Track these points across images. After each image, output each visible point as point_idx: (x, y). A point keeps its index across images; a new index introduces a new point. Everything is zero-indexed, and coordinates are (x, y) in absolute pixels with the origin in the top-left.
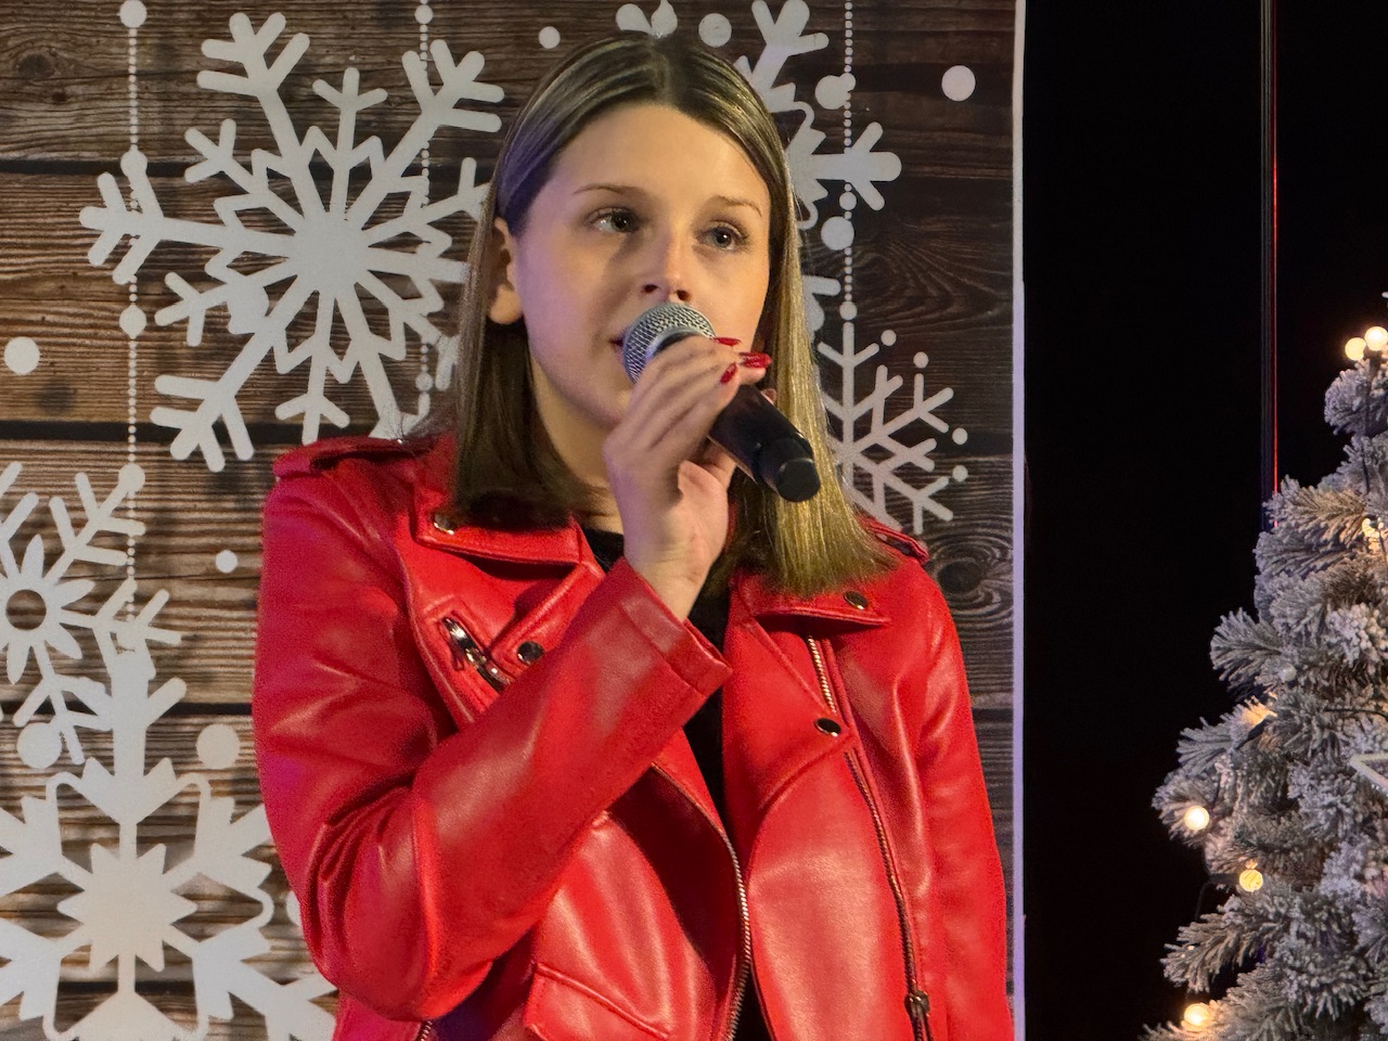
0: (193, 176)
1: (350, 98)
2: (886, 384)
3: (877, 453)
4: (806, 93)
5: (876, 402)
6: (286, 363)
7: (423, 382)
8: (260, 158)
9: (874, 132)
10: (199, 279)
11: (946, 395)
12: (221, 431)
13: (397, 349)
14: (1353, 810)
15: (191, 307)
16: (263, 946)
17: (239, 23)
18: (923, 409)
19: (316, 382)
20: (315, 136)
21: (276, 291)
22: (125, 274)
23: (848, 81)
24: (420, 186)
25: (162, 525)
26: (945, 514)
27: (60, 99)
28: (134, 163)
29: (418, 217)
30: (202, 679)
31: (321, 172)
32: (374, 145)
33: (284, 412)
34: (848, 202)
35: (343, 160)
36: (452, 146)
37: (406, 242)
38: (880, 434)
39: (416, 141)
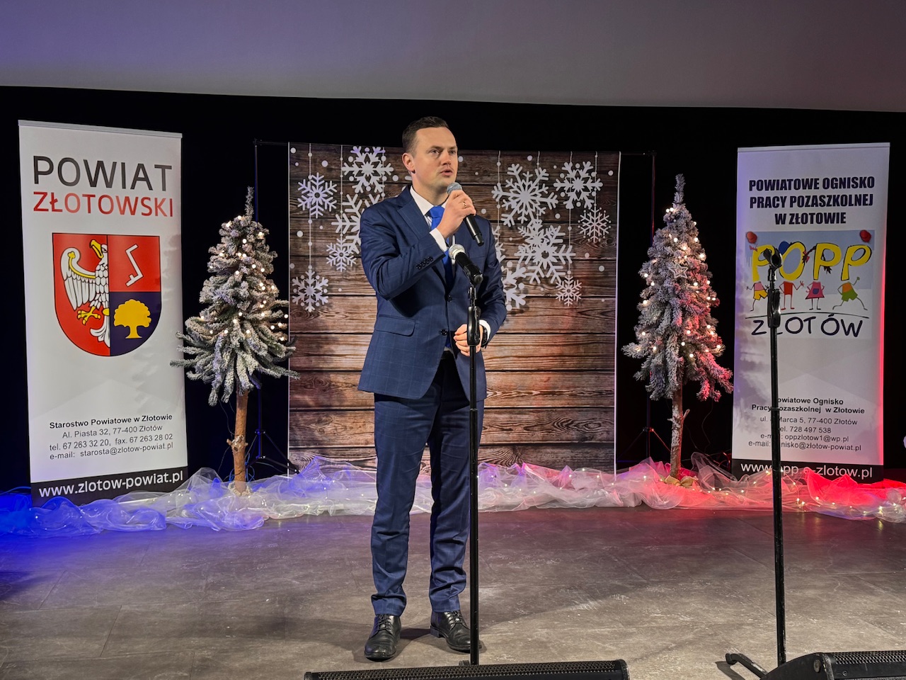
0: (507, 186)
1: (528, 176)
2: (600, 215)
3: (599, 224)
4: (590, 175)
5: (599, 217)
6: (519, 212)
7: (537, 215)
8: (516, 184)
9: (599, 180)
10: (507, 201)
11: (608, 216)
12: (510, 222)
13: (534, 210)
14: (668, 274)
15: (506, 204)
16: (516, 291)
17: (513, 165)
18: (605, 218)
19: (523, 215)
20: (523, 181)
21: (518, 202)
22: (497, 200)
23: (596, 173)
24: (537, 187)
25: (502, 234)
26: (608, 233)
27: (489, 176)
28: (499, 184)
29: (537, 192)
30: (508, 255)
31: (524, 186)
32: (531, 182)
33: (519, 219)
34: (595, 189)
35: (527, 184)
36: (542, 182)
37: (535, 195)
38: (599, 222)
39: (537, 181)
